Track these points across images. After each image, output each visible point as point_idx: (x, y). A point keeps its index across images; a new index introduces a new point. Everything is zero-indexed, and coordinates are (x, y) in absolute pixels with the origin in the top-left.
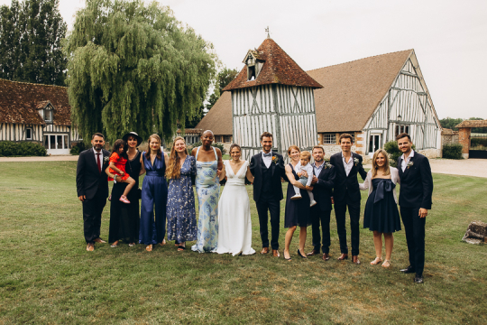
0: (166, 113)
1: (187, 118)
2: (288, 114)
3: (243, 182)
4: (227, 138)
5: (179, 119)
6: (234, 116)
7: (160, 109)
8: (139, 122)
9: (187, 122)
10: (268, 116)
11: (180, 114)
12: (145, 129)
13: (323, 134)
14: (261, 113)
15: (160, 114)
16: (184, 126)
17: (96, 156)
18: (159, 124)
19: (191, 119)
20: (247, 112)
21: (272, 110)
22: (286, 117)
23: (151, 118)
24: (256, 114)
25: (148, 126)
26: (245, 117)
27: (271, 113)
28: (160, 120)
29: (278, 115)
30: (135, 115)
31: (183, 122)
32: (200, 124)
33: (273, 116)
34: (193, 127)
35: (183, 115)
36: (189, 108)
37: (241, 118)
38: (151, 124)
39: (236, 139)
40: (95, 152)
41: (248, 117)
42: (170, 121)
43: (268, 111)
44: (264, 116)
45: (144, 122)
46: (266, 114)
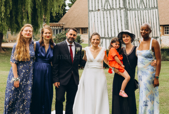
0: (34, 10)
1: (51, 13)
2: (135, 9)
3: (102, 65)
4: (84, 30)
5: (45, 15)
6: (90, 11)
7: (29, 6)
8: (12, 17)
9: (52, 17)
10: (118, 11)
11: (46, 10)
12: (17, 23)
13: (164, 26)
14: (112, 9)
15: (30, 10)
16: (49, 20)
17: (69, 47)
18: (28, 18)
19: (54, 15)
20: (100, 8)
21: (122, 6)
22: (133, 12)
23: (22, 13)
24: (108, 10)
25: (19, 20)
26: (99, 12)
27: (120, 8)
28: (30, 15)
29: (126, 10)
30: (8, 11)
31: (48, 17)
32: (63, 19)
33: (122, 11)
34: (57, 22)
35: (48, 12)
36: (53, 6)
37: (96, 13)
38: (22, 19)
39: (91, 31)
40: (68, 44)
41: (102, 12)
42: (38, 16)
43: (118, 7)
44: (115, 11)
45: (16, 17)
46: (116, 9)
